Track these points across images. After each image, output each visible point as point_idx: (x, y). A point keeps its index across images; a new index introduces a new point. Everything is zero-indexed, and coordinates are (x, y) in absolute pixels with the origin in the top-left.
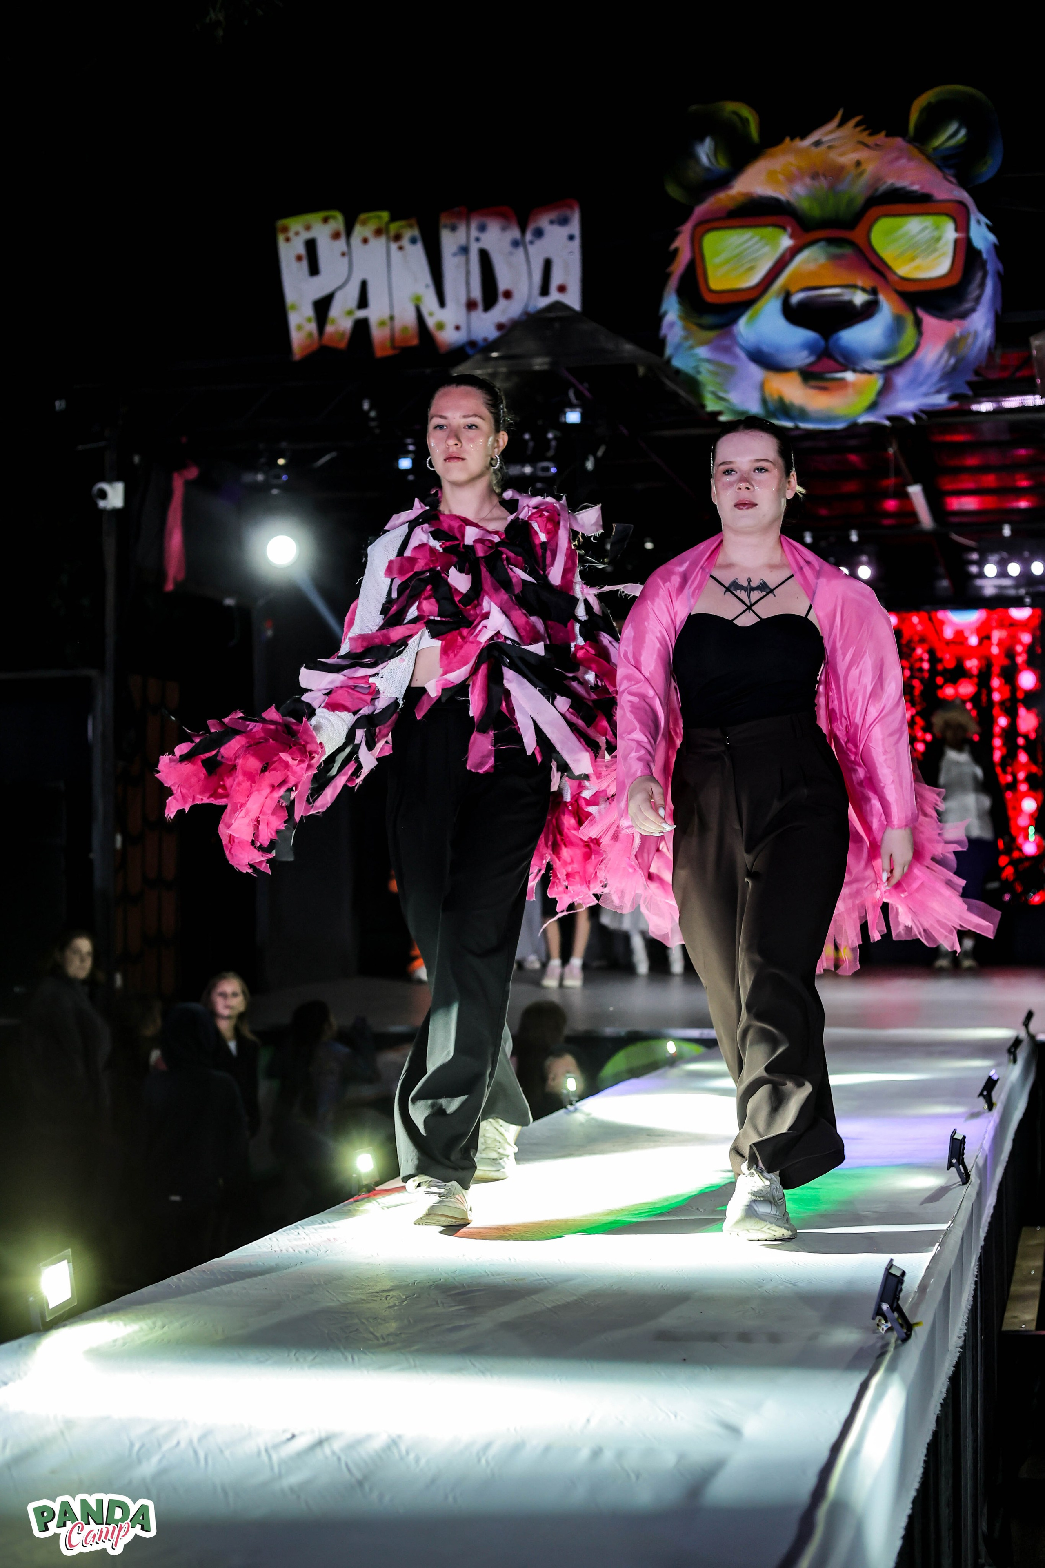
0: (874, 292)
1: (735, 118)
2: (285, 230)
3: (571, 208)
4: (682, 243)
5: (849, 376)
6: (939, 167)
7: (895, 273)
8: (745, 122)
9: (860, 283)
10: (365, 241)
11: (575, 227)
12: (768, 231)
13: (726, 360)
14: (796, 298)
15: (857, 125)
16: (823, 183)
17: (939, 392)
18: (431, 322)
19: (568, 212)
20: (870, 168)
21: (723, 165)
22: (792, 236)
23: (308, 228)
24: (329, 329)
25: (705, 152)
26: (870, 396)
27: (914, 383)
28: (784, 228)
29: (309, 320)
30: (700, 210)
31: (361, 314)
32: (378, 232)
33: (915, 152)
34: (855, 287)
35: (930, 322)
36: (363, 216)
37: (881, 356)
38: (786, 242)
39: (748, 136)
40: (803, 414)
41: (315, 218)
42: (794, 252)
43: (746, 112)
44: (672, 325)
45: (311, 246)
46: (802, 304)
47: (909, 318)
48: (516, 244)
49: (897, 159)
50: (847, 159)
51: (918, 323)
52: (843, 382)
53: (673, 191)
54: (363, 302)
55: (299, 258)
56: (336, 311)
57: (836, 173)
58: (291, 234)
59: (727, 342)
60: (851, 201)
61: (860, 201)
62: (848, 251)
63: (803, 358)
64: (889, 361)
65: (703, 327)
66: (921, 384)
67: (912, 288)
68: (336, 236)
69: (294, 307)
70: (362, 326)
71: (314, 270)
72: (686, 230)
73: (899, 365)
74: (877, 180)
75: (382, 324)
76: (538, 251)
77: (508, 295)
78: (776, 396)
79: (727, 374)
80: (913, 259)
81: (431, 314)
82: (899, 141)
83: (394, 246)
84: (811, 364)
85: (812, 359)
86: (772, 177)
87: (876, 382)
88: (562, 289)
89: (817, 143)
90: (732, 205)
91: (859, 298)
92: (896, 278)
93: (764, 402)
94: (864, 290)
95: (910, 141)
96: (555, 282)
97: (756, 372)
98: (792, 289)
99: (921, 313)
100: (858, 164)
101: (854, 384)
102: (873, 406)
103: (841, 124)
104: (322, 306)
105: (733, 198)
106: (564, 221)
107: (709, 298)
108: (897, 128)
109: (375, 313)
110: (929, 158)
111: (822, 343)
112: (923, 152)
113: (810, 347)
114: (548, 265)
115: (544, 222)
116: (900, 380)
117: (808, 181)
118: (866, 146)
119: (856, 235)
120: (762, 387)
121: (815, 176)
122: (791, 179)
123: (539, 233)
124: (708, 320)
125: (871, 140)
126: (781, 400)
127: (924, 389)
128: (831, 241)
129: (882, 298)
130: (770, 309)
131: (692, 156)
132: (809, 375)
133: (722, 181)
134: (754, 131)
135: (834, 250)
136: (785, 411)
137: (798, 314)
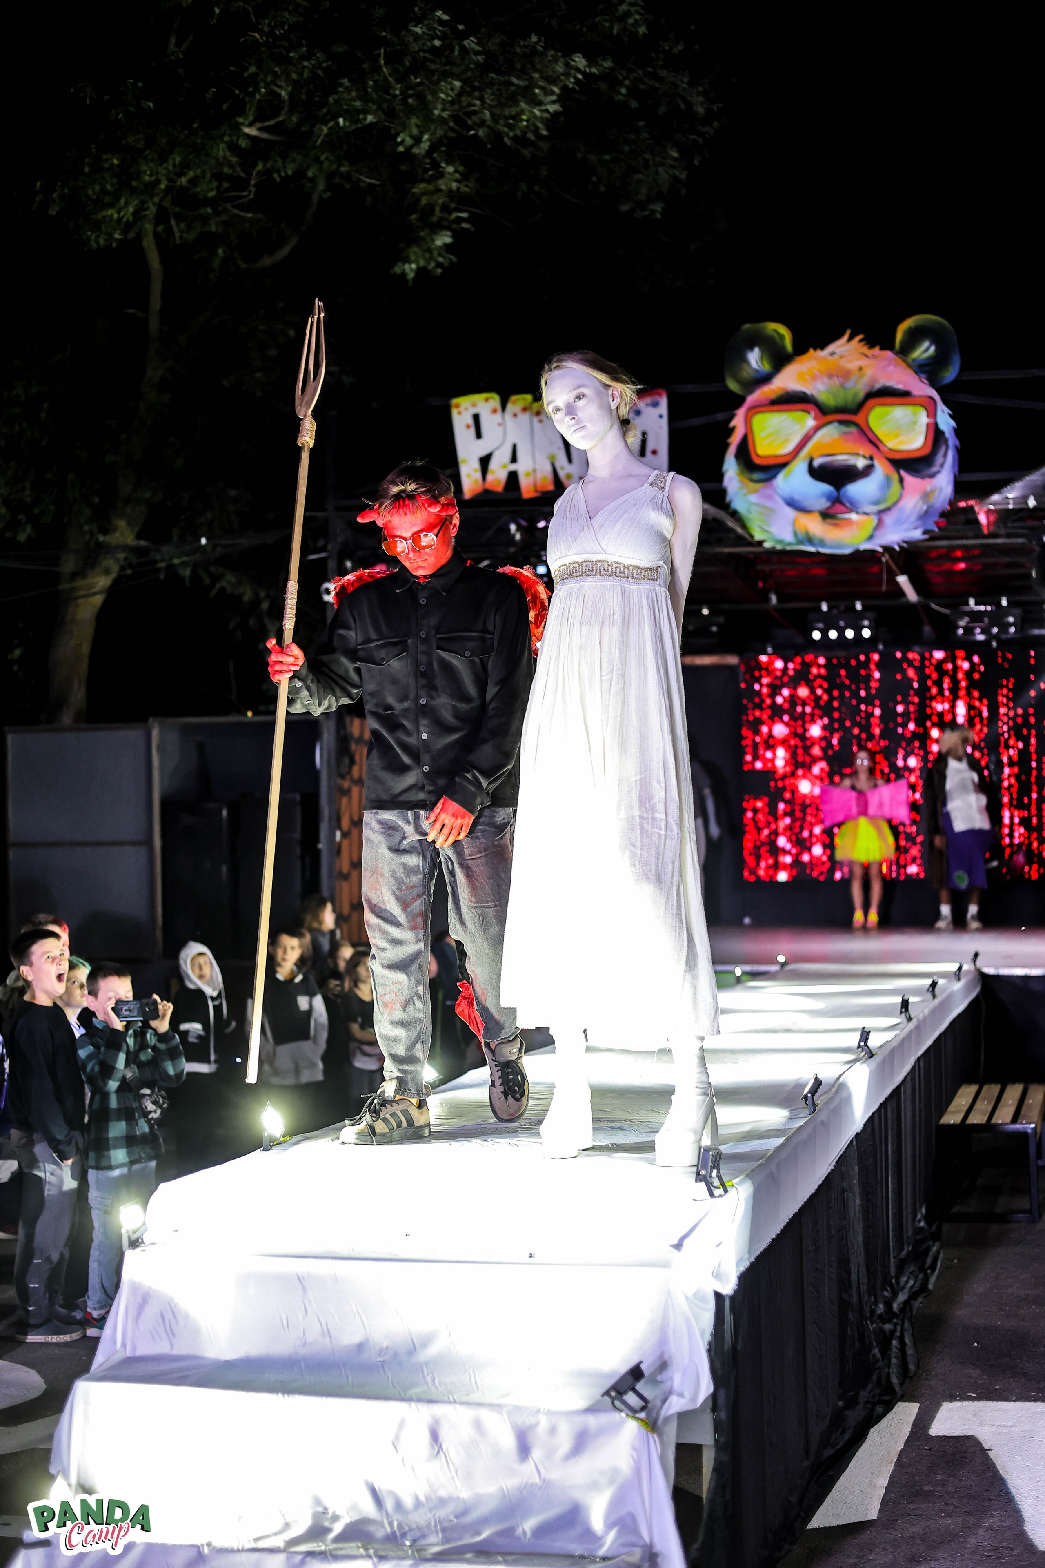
0: (871, 458)
1: (775, 334)
2: (457, 406)
3: (660, 395)
4: (738, 422)
5: (854, 516)
6: (916, 373)
7: (885, 446)
8: (782, 337)
9: (861, 452)
10: (515, 415)
11: (663, 407)
12: (799, 415)
13: (769, 504)
14: (817, 463)
15: (861, 341)
16: (836, 381)
17: (916, 528)
18: (562, 474)
19: (657, 398)
20: (869, 372)
21: (766, 367)
22: (815, 418)
23: (474, 405)
24: (490, 477)
25: (755, 358)
26: (868, 531)
27: (899, 522)
28: (809, 412)
29: (476, 471)
30: (751, 399)
31: (513, 467)
32: (525, 409)
33: (900, 361)
34: (858, 454)
35: (908, 478)
36: (514, 398)
37: (876, 503)
38: (811, 422)
39: (783, 347)
40: (822, 543)
41: (479, 398)
42: (817, 429)
43: (783, 330)
44: (731, 479)
45: (476, 418)
46: (823, 467)
47: (895, 477)
49: (888, 365)
50: (852, 365)
51: (901, 480)
52: (849, 522)
53: (732, 385)
54: (514, 459)
55: (468, 427)
56: (493, 465)
57: (845, 375)
58: (462, 409)
59: (769, 492)
60: (856, 395)
61: (861, 395)
62: (853, 429)
63: (824, 504)
64: (882, 507)
65: (752, 481)
66: (903, 523)
67: (897, 456)
68: (495, 411)
69: (464, 461)
70: (513, 477)
71: (479, 435)
72: (741, 413)
73: (888, 509)
74: (874, 380)
75: (528, 474)
78: (803, 531)
79: (769, 513)
80: (897, 436)
81: (562, 468)
82: (888, 353)
83: (535, 420)
84: (829, 508)
85: (828, 504)
86: (800, 377)
87: (873, 521)
88: (654, 452)
89: (832, 354)
90: (773, 396)
91: (861, 463)
92: (886, 449)
93: (795, 534)
94: (864, 457)
95: (897, 354)
96: (650, 447)
97: (790, 512)
98: (814, 456)
99: (902, 473)
100: (861, 369)
101: (857, 523)
102: (871, 537)
103: (851, 339)
104: (485, 461)
105: (774, 391)
106: (656, 405)
107: (757, 461)
108: (887, 345)
109: (522, 467)
110: (909, 366)
111: (835, 493)
112: (904, 361)
113: (829, 497)
114: (645, 435)
116: (888, 519)
117: (826, 380)
118: (867, 356)
119: (858, 419)
120: (794, 522)
121: (830, 376)
122: (814, 378)
124: (756, 476)
125: (870, 352)
126: (807, 534)
127: (906, 526)
128: (842, 422)
129: (876, 463)
130: (799, 468)
131: (746, 361)
132: (826, 515)
133: (766, 379)
134: (788, 344)
135: (844, 429)
136: (810, 540)
137: (818, 473)
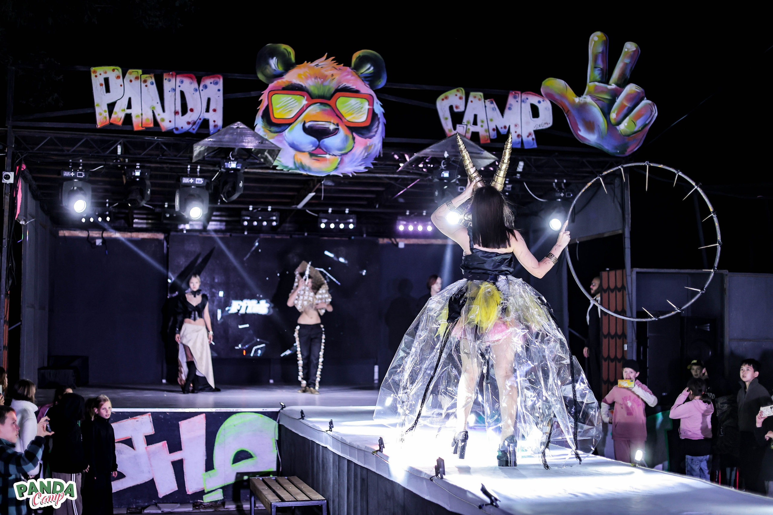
0: (338, 125)
1: (285, 51)
2: (95, 72)
3: (219, 78)
4: (264, 98)
5: (328, 156)
6: (363, 80)
7: (345, 119)
8: (289, 53)
9: (332, 121)
10: (131, 81)
11: (220, 86)
12: (298, 97)
13: (280, 145)
14: (307, 125)
15: (333, 60)
16: (320, 81)
17: (361, 165)
18: (158, 118)
19: (217, 80)
20: (337, 77)
21: (280, 69)
22: (307, 100)
23: (106, 73)
24: (113, 116)
25: (273, 62)
26: (335, 165)
27: (352, 161)
28: (304, 97)
29: (105, 111)
30: (271, 86)
31: (128, 111)
32: (137, 78)
33: (354, 73)
34: (330, 122)
35: (358, 138)
36: (130, 71)
37: (340, 150)
38: (304, 102)
39: (290, 59)
40: (309, 170)
41: (109, 69)
42: (308, 106)
43: (290, 49)
44: (259, 129)
45: (106, 80)
46: (311, 127)
47: (350, 136)
48: (196, 90)
49: (347, 75)
50: (329, 73)
51: (354, 138)
52: (325, 159)
53: (261, 77)
54: (129, 106)
55: (101, 85)
56: (116, 109)
57: (325, 78)
58: (98, 74)
59: (281, 139)
60: (329, 90)
61: (333, 90)
62: (327, 108)
63: (310, 148)
64: (343, 152)
65: (272, 131)
66: (354, 162)
67: (352, 125)
68: (118, 77)
69: (98, 105)
70: (128, 117)
71: (108, 90)
72: (266, 92)
73: (346, 154)
74: (339, 82)
75: (137, 116)
76: (205, 94)
77: (192, 110)
78: (299, 162)
80: (352, 114)
81: (159, 115)
82: (348, 68)
83: (143, 85)
84: (313, 150)
85: (314, 148)
86: (299, 76)
87: (338, 159)
88: (215, 110)
89: (317, 65)
90: (284, 85)
91: (332, 127)
92: (346, 121)
93: (295, 163)
94: (334, 124)
95: (352, 69)
96: (212, 108)
97: (292, 151)
98: (306, 121)
99: (354, 134)
100: (332, 75)
101: (329, 160)
102: (336, 168)
103: (327, 58)
104: (111, 107)
105: (284, 82)
106: (216, 83)
107: (274, 121)
108: (348, 64)
109: (135, 112)
110: (359, 76)
111: (318, 143)
112: (357, 74)
113: (314, 145)
114: (209, 100)
115: (208, 82)
116: (347, 159)
117: (313, 79)
118: (336, 69)
119: (331, 102)
120: (294, 157)
121: (316, 78)
122: (307, 78)
123: (206, 87)
124: (274, 129)
125: (338, 67)
126: (301, 163)
127: (355, 164)
128: (321, 104)
129: (340, 127)
130: (297, 127)
131: (268, 64)
132: (312, 154)
133: (280, 76)
134: (293, 57)
135: (323, 107)
136: (303, 167)
137: (309, 131)
